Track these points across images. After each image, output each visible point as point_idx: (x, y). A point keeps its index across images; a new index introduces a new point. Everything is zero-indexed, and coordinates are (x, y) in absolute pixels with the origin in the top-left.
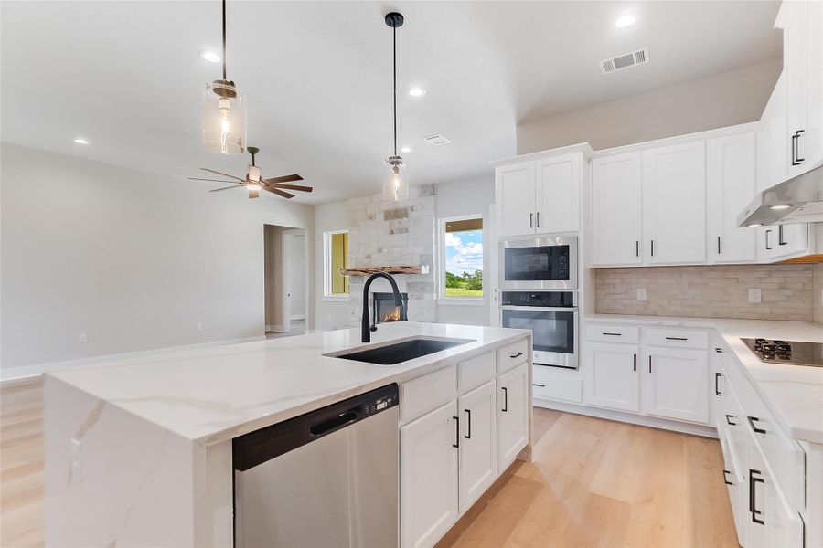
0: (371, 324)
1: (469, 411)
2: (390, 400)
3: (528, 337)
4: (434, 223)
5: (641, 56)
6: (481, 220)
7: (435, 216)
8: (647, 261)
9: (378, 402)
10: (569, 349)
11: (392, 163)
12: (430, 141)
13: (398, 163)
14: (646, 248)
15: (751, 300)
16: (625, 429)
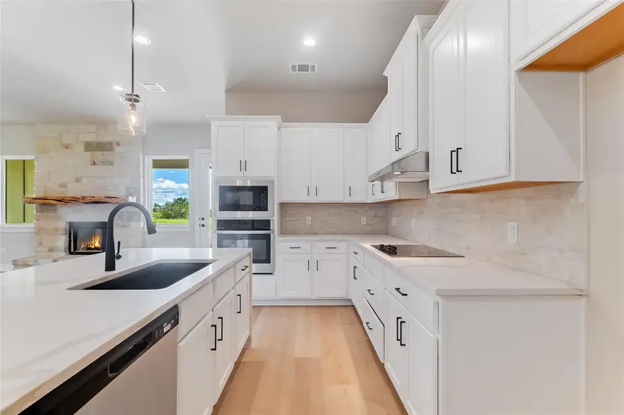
0: (116, 252)
1: (222, 318)
2: (173, 321)
3: (249, 254)
4: (141, 159)
5: (313, 67)
6: (188, 160)
7: (143, 153)
8: (313, 199)
9: (165, 325)
10: (268, 260)
11: (130, 100)
12: (146, 87)
13: (137, 101)
14: (313, 191)
15: (362, 223)
16: (303, 310)
